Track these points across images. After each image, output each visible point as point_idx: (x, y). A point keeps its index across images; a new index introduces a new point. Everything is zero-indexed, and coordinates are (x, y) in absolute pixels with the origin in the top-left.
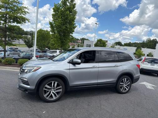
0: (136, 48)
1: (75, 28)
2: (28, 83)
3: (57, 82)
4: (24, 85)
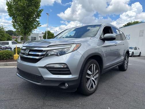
2: (69, 71)
3: (95, 65)
4: (58, 75)
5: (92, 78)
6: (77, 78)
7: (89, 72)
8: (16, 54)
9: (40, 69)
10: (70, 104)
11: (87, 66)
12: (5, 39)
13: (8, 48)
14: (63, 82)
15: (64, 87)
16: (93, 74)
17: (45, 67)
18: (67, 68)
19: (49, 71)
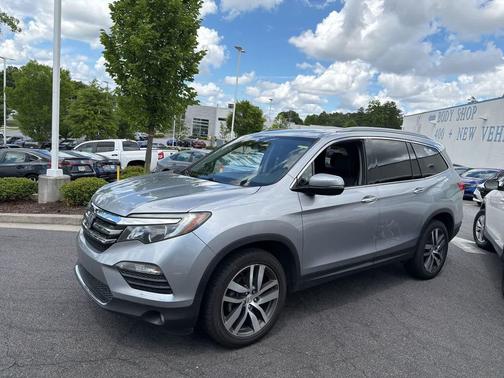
1: (200, 58)
2: (167, 284)
5: (253, 303)
6: (188, 305)
7: (238, 288)
9: (106, 271)
15: (156, 322)
18: (162, 276)
19: (125, 278)
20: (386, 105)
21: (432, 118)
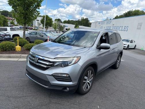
0: (75, 25)
2: (71, 79)
3: (91, 71)
4: (61, 82)
5: (88, 81)
6: (76, 84)
7: (86, 78)
8: (18, 45)
9: (48, 77)
10: (69, 102)
11: (84, 74)
12: (2, 22)
13: (7, 36)
14: (65, 87)
15: (66, 91)
16: (89, 78)
17: (52, 75)
18: (69, 77)
19: (55, 78)
20: (86, 19)
21: (99, 23)
